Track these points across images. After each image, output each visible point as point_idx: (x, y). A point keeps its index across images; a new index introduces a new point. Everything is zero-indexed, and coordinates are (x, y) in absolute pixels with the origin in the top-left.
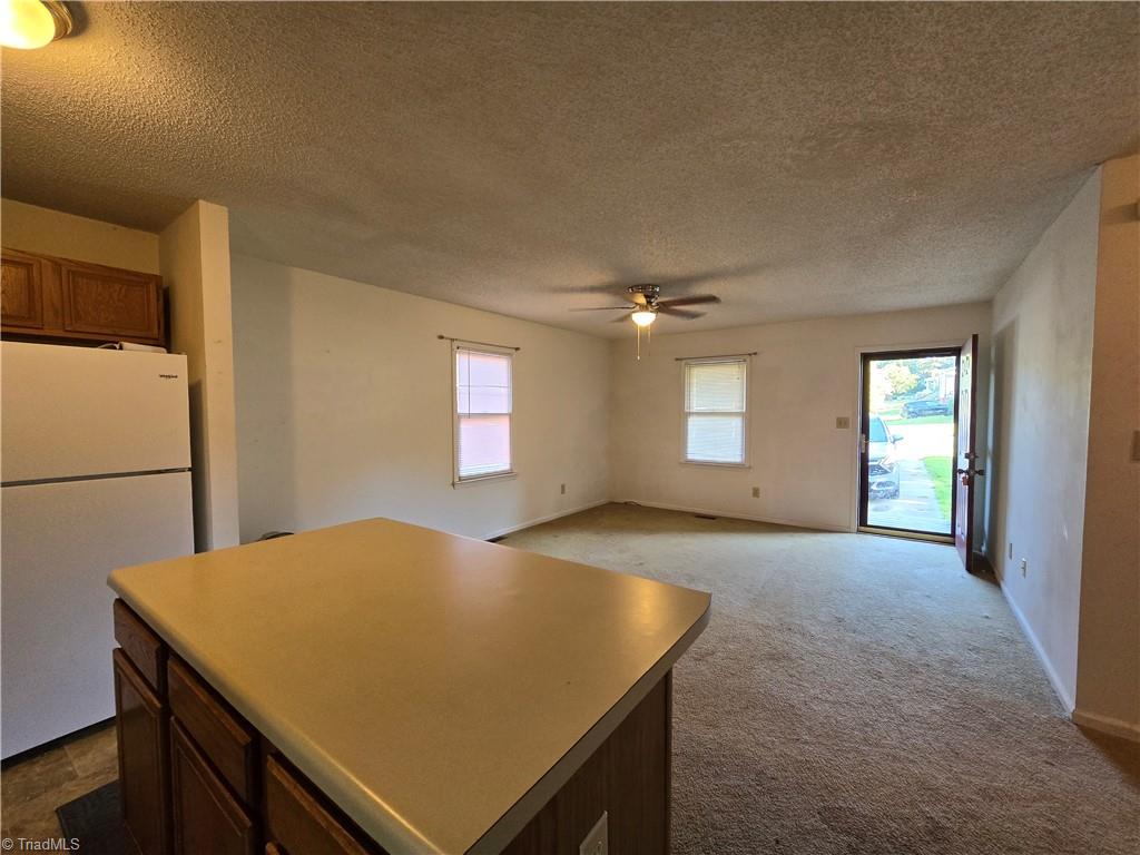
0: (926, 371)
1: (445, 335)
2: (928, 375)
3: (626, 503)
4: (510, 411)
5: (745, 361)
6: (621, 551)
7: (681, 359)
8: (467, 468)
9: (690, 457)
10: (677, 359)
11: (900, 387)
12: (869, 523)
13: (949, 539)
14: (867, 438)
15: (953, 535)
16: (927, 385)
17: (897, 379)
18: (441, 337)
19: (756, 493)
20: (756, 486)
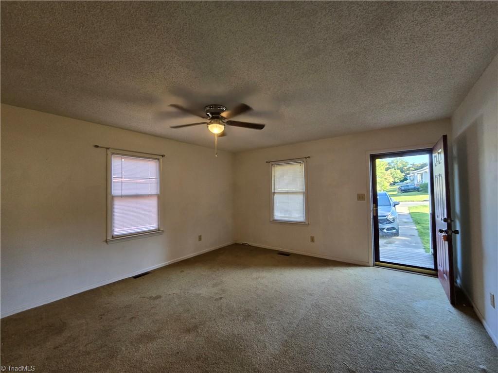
0: (408, 172)
1: (99, 145)
2: (409, 174)
3: (243, 244)
4: (159, 193)
5: (303, 162)
6: (214, 285)
7: (269, 162)
8: (119, 229)
9: (276, 218)
10: (267, 162)
11: (396, 179)
12: (381, 259)
13: (434, 272)
14: (377, 206)
15: (436, 269)
16: (408, 178)
17: (395, 176)
18: (96, 146)
19: (312, 239)
20: (313, 236)
